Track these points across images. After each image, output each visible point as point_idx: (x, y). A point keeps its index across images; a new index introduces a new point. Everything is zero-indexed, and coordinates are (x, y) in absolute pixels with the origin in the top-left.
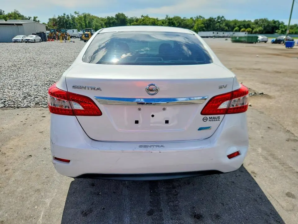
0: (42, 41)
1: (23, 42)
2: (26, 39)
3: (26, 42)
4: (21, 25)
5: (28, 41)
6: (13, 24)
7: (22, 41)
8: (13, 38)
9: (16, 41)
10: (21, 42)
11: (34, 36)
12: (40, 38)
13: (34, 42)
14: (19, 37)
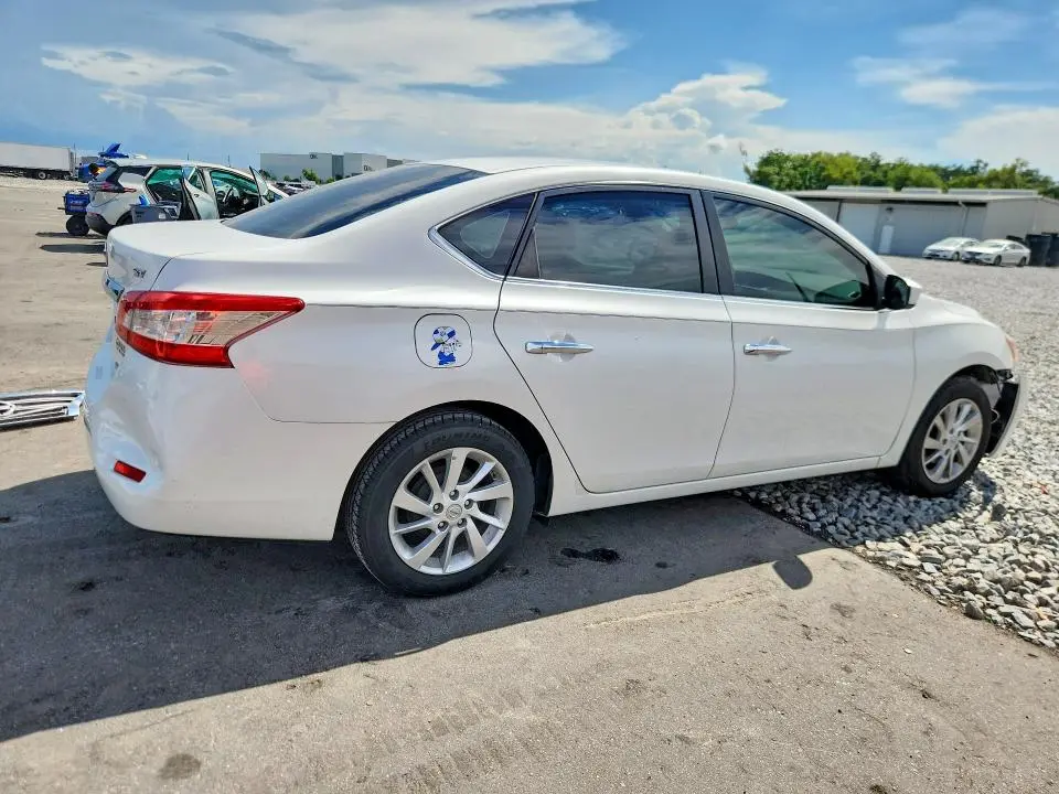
0: (1031, 264)
1: (958, 260)
2: (970, 253)
3: (967, 261)
4: (983, 204)
5: (973, 259)
6: (955, 203)
7: (955, 257)
8: (932, 243)
9: (934, 256)
10: (951, 260)
11: (1007, 243)
12: (1026, 251)
13: (998, 261)
14: (951, 245)
